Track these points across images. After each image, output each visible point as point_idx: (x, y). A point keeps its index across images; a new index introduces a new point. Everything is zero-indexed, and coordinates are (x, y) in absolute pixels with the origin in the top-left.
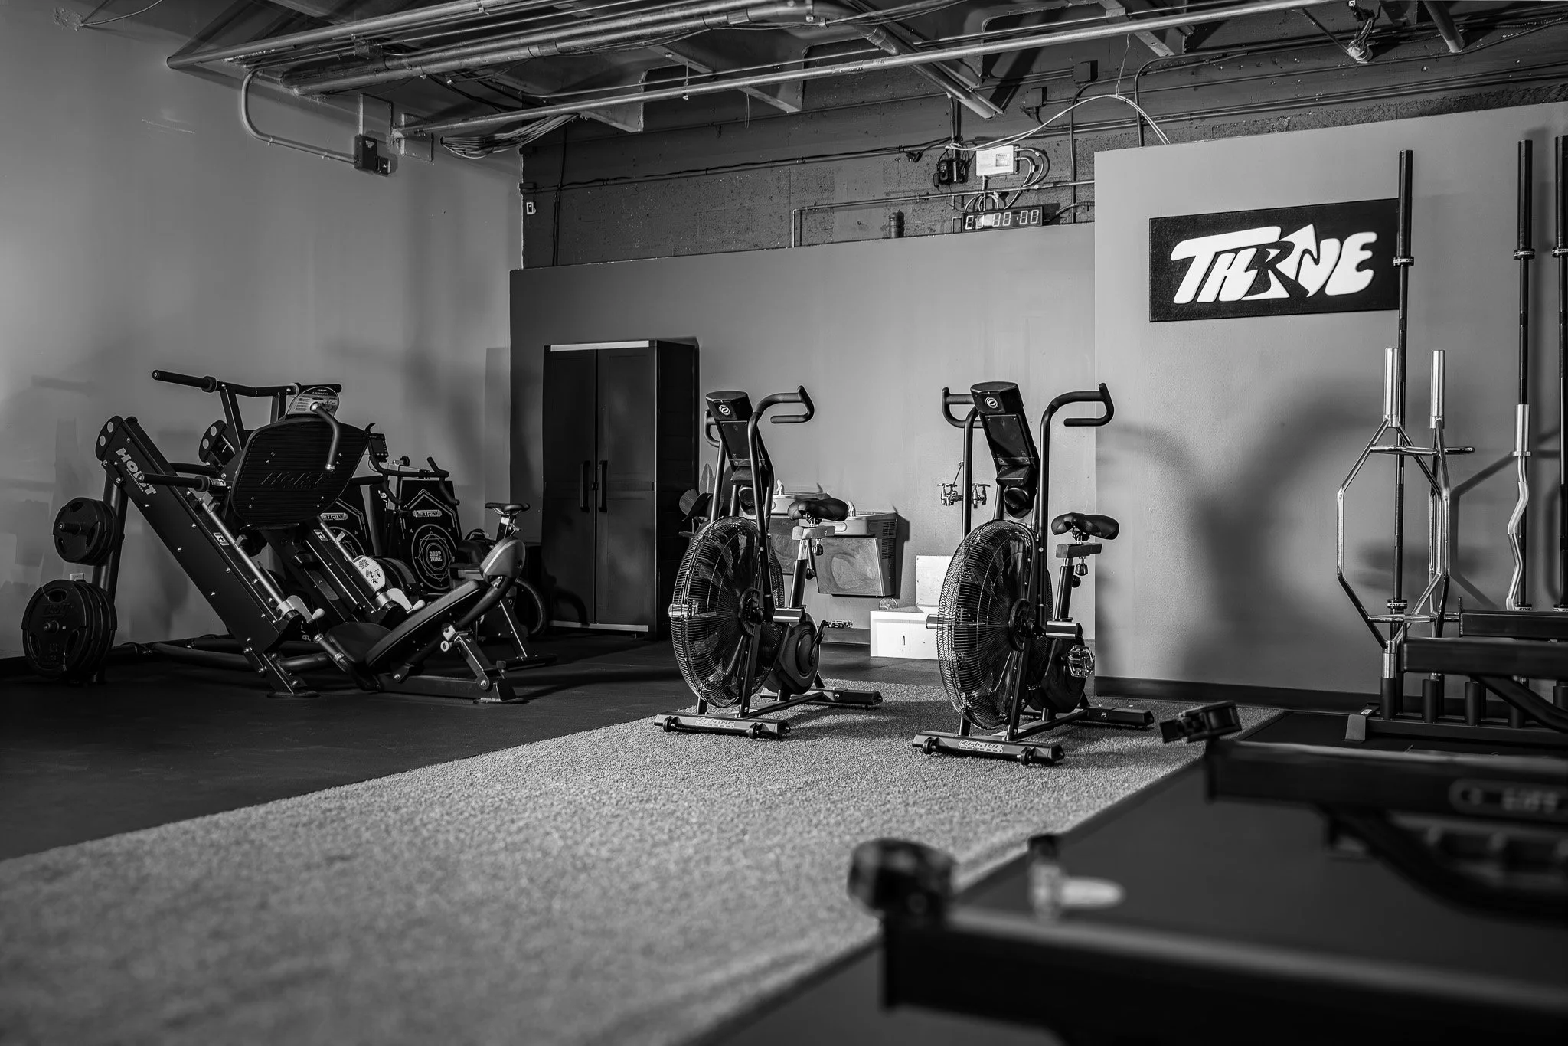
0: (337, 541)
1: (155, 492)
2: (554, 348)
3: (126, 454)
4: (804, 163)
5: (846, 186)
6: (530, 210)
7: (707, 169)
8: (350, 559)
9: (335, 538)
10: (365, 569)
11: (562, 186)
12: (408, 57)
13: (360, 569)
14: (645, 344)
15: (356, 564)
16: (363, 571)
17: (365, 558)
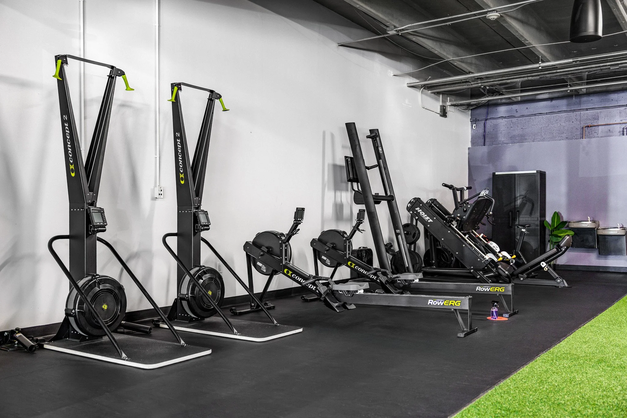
0: (480, 236)
1: (432, 221)
2: (497, 173)
3: (419, 209)
4: (587, 110)
5: (604, 118)
6: (475, 127)
7: (547, 113)
8: (486, 243)
9: (480, 235)
10: (492, 245)
11: (487, 119)
12: (480, 81)
13: (490, 245)
14: (535, 172)
15: (489, 244)
16: (492, 246)
17: (491, 242)
